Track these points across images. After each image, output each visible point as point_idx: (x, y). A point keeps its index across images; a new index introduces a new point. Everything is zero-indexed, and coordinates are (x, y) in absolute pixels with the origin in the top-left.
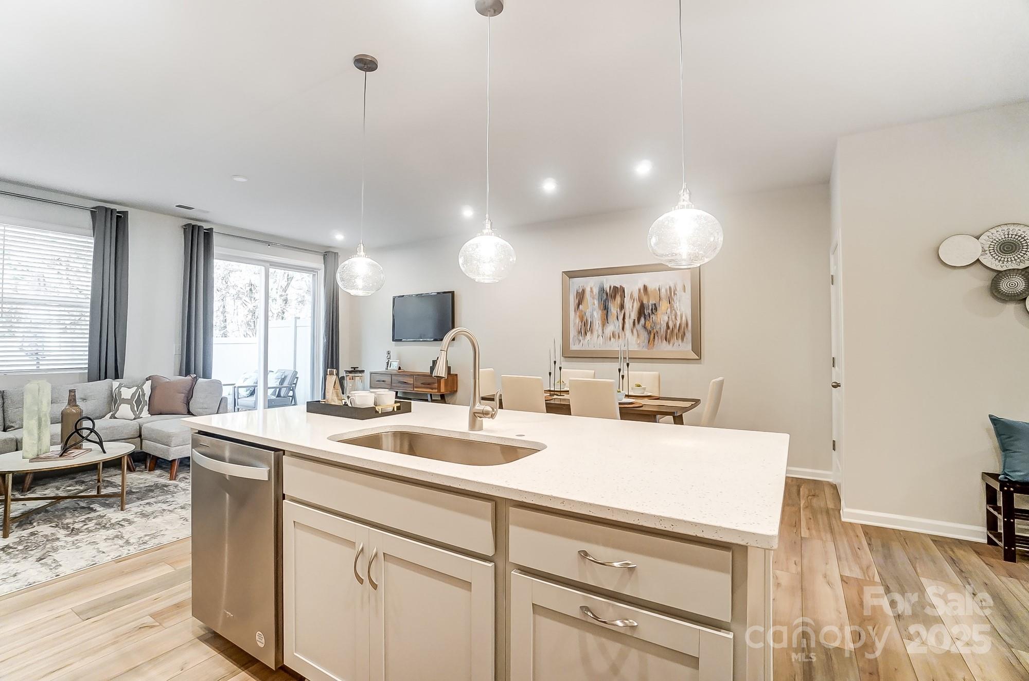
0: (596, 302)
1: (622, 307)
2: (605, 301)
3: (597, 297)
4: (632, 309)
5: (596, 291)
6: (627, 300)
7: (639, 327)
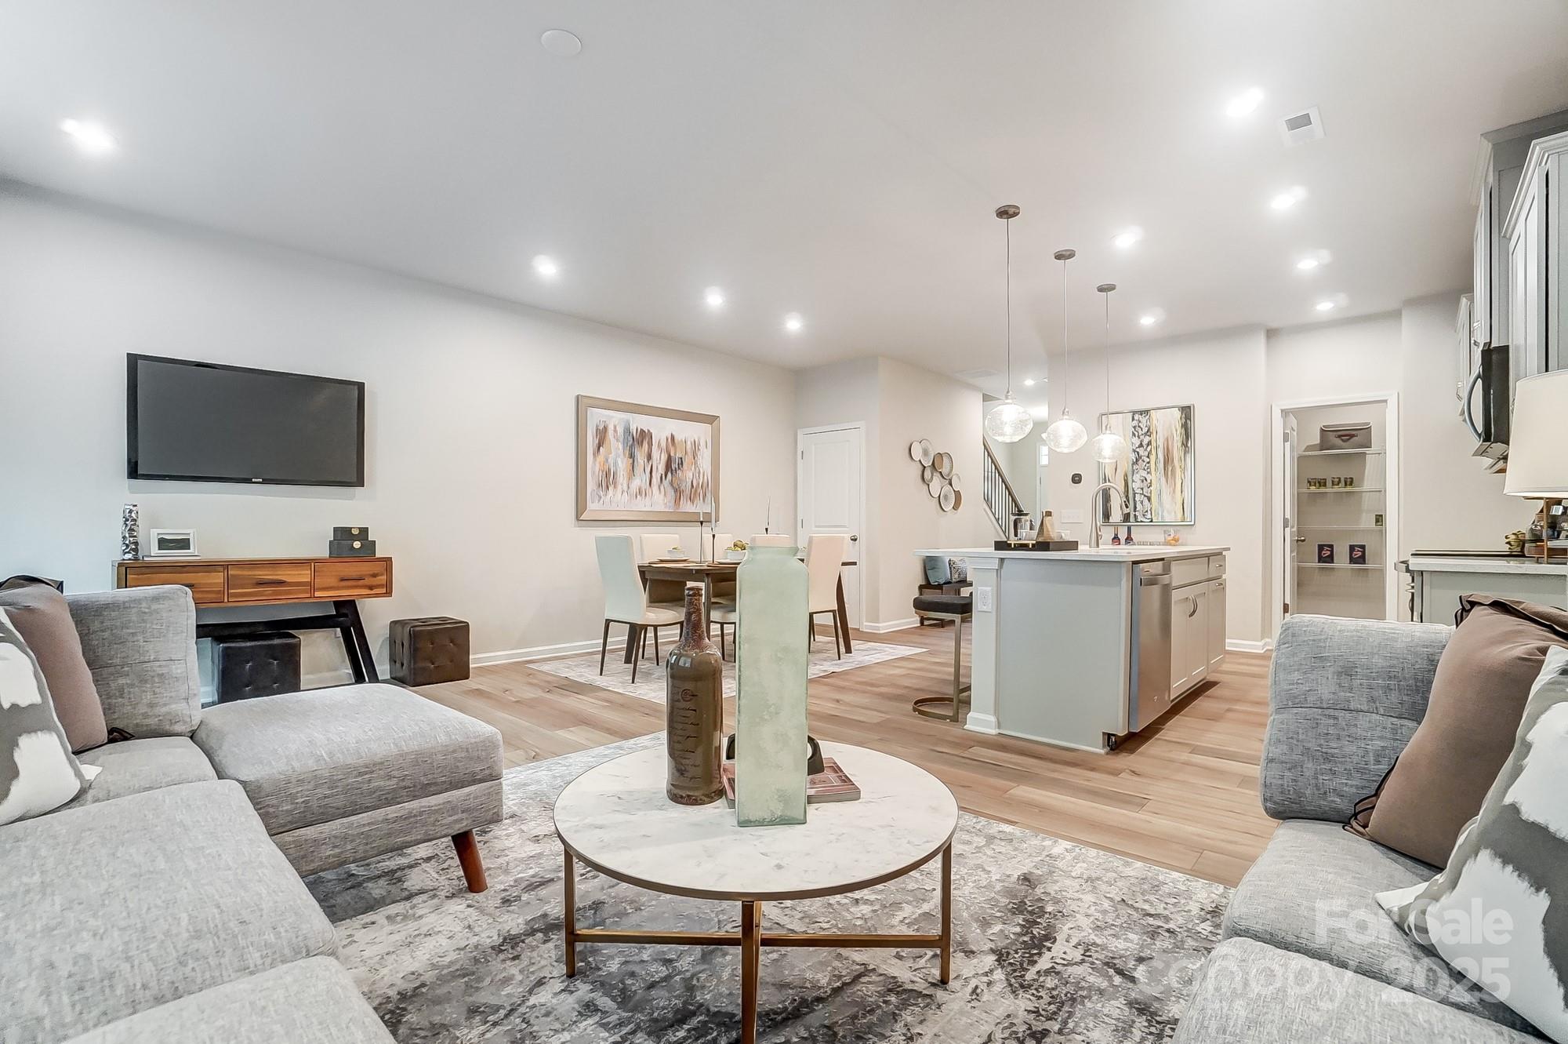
0: (621, 446)
1: (649, 457)
2: (631, 446)
3: (621, 439)
4: (659, 461)
5: (620, 430)
6: (655, 448)
7: (666, 483)
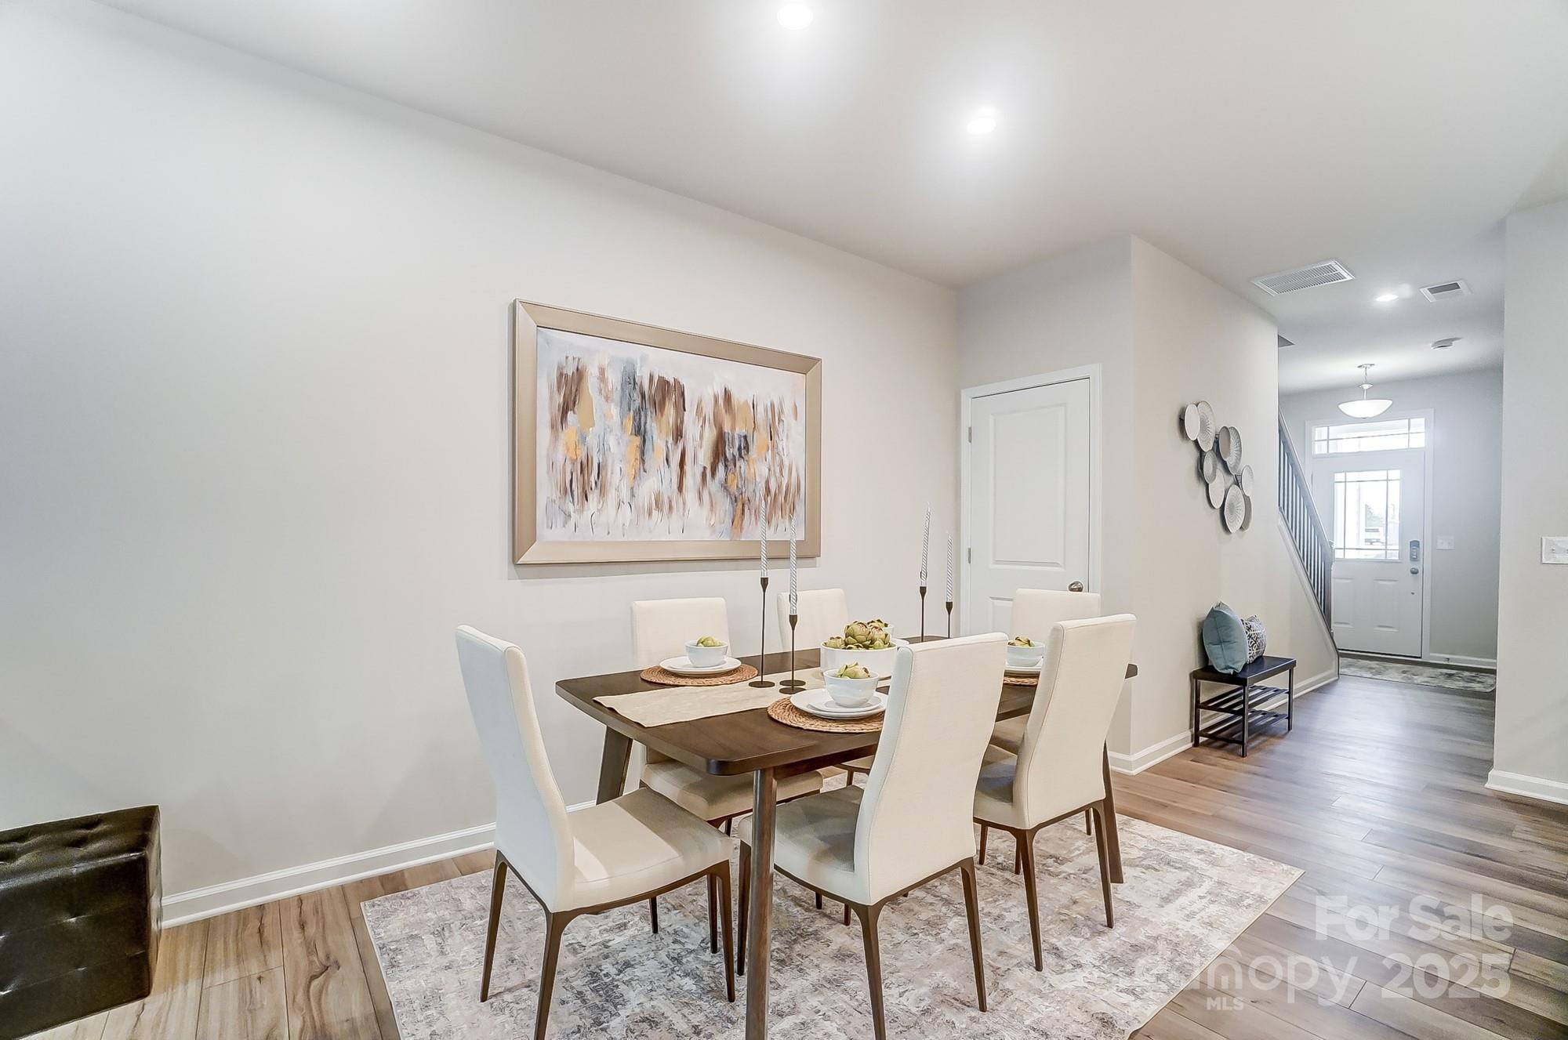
0: (614, 411)
1: (678, 434)
2: (638, 412)
3: (616, 396)
4: (699, 441)
5: (614, 379)
6: (689, 416)
7: (714, 486)
